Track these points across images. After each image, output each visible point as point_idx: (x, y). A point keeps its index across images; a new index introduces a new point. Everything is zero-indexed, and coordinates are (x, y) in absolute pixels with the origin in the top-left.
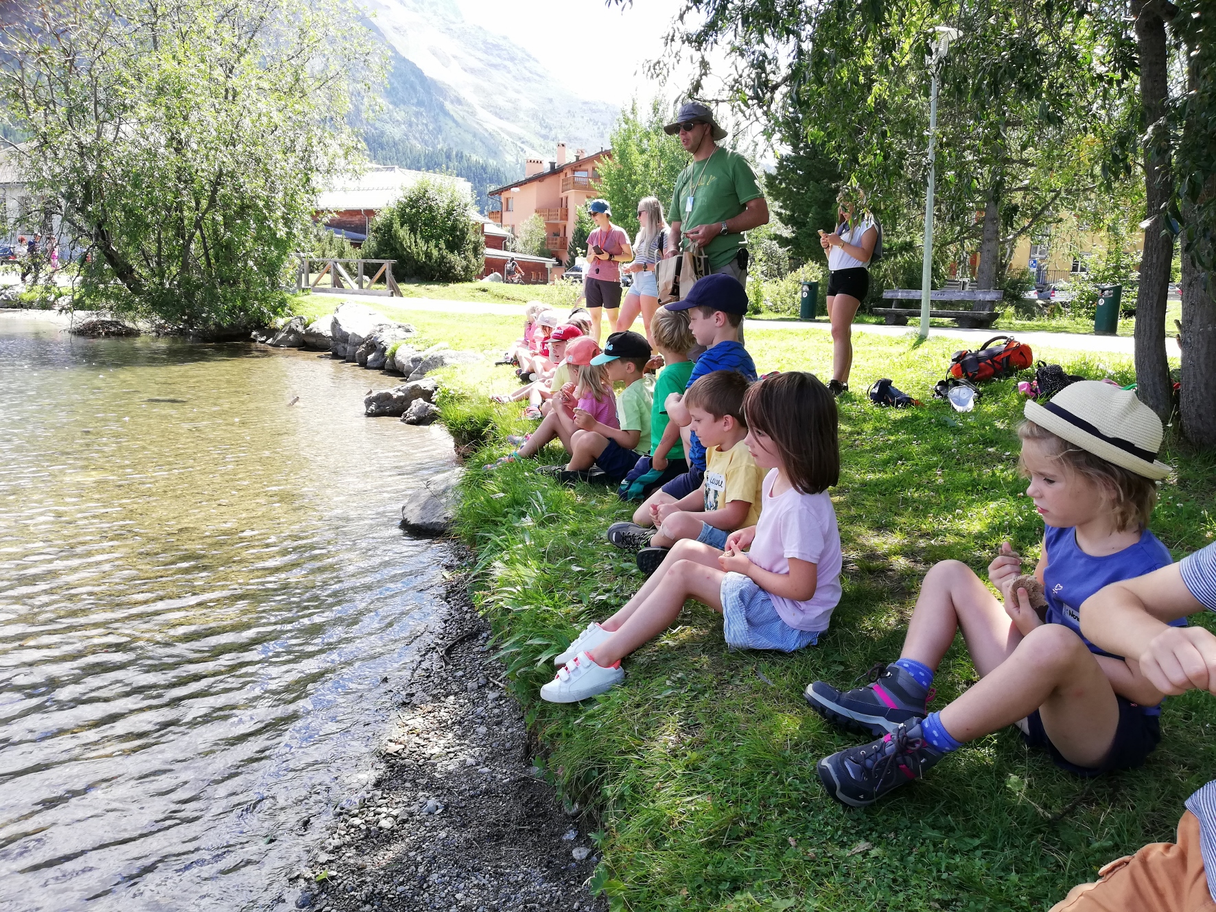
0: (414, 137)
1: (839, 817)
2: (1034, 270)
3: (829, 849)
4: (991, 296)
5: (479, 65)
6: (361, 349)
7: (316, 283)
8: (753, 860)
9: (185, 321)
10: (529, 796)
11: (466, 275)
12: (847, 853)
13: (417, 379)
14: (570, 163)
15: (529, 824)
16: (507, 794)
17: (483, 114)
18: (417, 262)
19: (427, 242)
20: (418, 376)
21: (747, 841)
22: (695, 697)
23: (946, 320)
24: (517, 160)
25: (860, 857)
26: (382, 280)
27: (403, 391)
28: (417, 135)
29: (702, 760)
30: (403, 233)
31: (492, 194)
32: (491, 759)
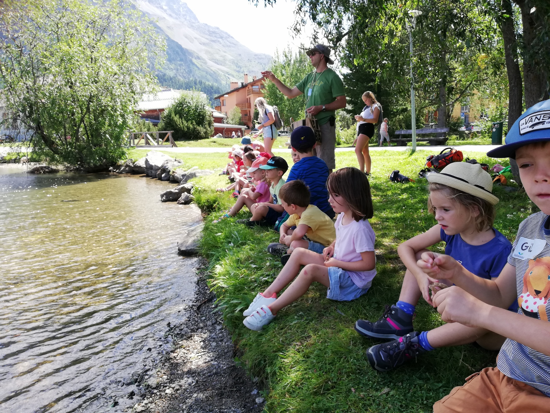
0: (179, 75)
1: (375, 377)
2: (463, 117)
3: (371, 392)
4: (444, 130)
5: (207, 41)
6: (159, 172)
7: (138, 143)
8: (335, 400)
9: (79, 165)
10: (236, 374)
11: (206, 135)
12: (379, 394)
13: (184, 184)
14: (250, 83)
15: (236, 387)
16: (225, 374)
17: (210, 63)
18: (183, 131)
19: (187, 122)
20: (185, 182)
21: (332, 391)
22: (308, 323)
23: (425, 143)
24: (227, 83)
25: (385, 396)
26: (167, 140)
27: (178, 190)
28: (181, 74)
29: (311, 353)
30: (176, 118)
31: (216, 98)
32: (217, 358)
